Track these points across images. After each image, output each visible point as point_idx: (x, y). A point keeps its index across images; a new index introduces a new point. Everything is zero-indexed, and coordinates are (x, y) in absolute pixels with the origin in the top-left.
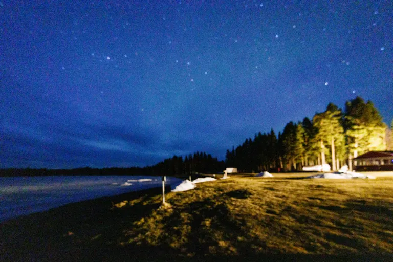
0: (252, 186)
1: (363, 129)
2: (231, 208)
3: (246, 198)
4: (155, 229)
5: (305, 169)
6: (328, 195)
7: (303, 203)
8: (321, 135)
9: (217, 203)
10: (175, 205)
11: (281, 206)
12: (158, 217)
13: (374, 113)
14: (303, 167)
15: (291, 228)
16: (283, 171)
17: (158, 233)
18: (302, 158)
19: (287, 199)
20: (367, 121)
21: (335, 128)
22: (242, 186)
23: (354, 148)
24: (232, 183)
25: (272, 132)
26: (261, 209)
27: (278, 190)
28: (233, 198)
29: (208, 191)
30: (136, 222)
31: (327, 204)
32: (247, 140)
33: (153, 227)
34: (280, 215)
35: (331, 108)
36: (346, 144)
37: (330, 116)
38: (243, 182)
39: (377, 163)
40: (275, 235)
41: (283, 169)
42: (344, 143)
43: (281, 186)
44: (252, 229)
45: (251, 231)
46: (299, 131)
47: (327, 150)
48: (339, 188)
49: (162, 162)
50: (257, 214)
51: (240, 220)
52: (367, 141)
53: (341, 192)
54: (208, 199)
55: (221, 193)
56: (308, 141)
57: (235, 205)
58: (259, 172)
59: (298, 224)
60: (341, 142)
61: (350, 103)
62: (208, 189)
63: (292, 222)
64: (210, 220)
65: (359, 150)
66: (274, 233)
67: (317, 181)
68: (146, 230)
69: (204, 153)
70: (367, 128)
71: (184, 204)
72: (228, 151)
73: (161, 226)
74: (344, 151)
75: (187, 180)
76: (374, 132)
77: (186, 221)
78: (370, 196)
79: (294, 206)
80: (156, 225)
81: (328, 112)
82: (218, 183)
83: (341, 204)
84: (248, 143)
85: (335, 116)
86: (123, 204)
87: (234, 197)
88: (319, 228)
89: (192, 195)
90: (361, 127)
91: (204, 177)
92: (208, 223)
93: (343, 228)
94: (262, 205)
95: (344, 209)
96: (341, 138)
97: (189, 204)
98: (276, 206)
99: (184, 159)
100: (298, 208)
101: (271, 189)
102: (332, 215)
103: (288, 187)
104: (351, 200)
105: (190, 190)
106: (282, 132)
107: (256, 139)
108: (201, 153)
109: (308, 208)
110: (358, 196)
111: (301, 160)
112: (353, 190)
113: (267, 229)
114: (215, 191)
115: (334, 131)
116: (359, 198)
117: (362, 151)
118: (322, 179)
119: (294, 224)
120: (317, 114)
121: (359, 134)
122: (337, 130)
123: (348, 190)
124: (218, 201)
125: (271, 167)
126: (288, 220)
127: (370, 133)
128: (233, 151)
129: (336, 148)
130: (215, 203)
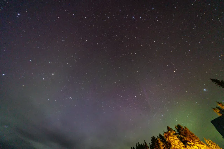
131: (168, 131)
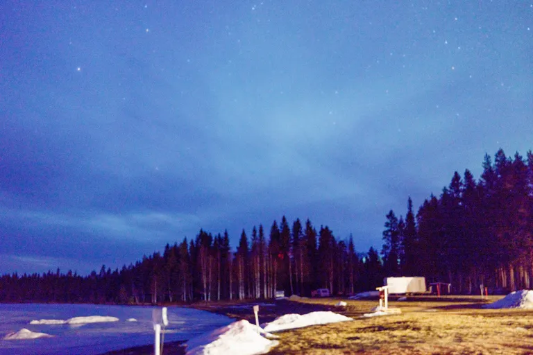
22: (447, 341)
24: (408, 332)
32: (457, 177)
38: (449, 327)
49: (156, 255)
58: (506, 291)
75: (245, 323)
82: (358, 330)
84: (461, 188)
91: (304, 309)
107: (488, 174)
108: (297, 226)
128: (410, 215)
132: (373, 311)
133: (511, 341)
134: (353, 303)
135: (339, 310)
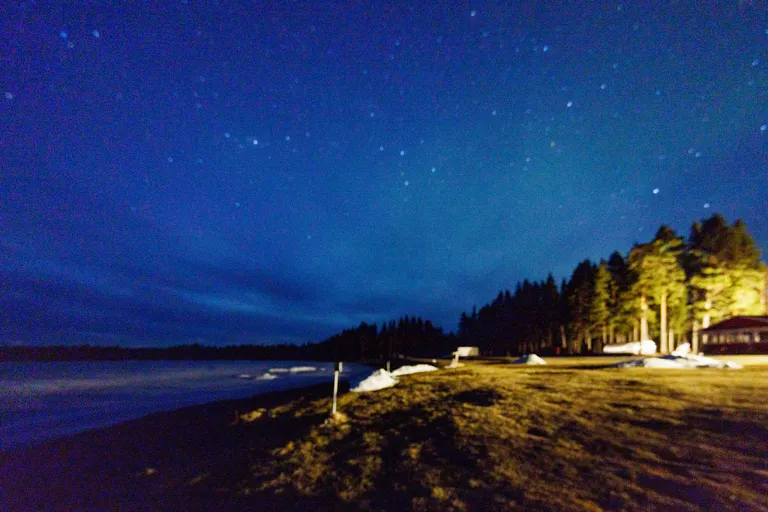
0: (504, 381)
1: (722, 274)
2: (461, 423)
3: (491, 404)
4: (313, 463)
5: (608, 349)
6: (649, 400)
7: (599, 415)
8: (642, 286)
9: (436, 414)
10: (355, 417)
11: (556, 419)
12: (321, 441)
13: (744, 244)
14: (603, 345)
15: (573, 462)
16: (565, 354)
17: (317, 471)
18: (604, 328)
19: (570, 407)
20: (730, 260)
21: (670, 271)
22: (487, 381)
23: (703, 310)
24: (467, 376)
25: (550, 279)
26: (518, 426)
27: (554, 391)
28: (466, 405)
29: (421, 390)
30: (277, 450)
31: (645, 417)
32: (501, 295)
33: (308, 458)
34: (554, 438)
35: (663, 234)
36: (689, 303)
37: (662, 249)
38: (489, 374)
39: (746, 339)
40: (543, 477)
41: (567, 349)
42: (685, 302)
43: (559, 382)
44: (499, 465)
45: (496, 468)
46: (599, 278)
47: (653, 314)
48: (671, 387)
49: (338, 335)
50: (511, 437)
51: (477, 447)
52: (729, 298)
53: (674, 395)
54: (419, 405)
55: (445, 394)
56: (617, 296)
57: (469, 419)
58: (520, 355)
59: (588, 455)
60: (679, 299)
61: (699, 226)
62: (419, 386)
63: (576, 451)
64: (419, 446)
65: (714, 313)
66: (541, 472)
67: (630, 372)
68: (296, 466)
69: (419, 319)
70: (731, 272)
71: (372, 415)
72: (464, 314)
73: (324, 457)
74: (684, 316)
75: (382, 371)
76: (743, 281)
77: (372, 449)
78: (730, 403)
79: (582, 420)
80: (316, 456)
81: (658, 242)
82: (441, 375)
83: (672, 417)
84: (503, 300)
85: (672, 249)
86: (256, 415)
87: (469, 402)
88: (628, 464)
89: (389, 399)
90: (719, 270)
91: (414, 364)
92: (414, 452)
93: (676, 464)
94: (522, 417)
95: (677, 427)
96: (681, 291)
97: (382, 416)
98: (549, 420)
99: (379, 329)
100: (590, 425)
101: (541, 388)
102: (654, 438)
103: (574, 384)
104: (693, 410)
105: (386, 389)
106: (568, 279)
107: (519, 291)
108: (414, 319)
109: (609, 424)
110: (707, 401)
111: (601, 332)
112: (698, 390)
113: (528, 466)
114: (433, 391)
115: (667, 277)
116: (710, 405)
117: (719, 315)
118: (639, 368)
119: (578, 455)
120: (637, 246)
121: (715, 283)
122: (673, 275)
123: (688, 389)
124: (437, 409)
125: (543, 345)
126: (569, 449)
127: (735, 282)
128: (474, 314)
129: (668, 309)
130: (431, 414)
131: (654, 241)
132: (449, 364)
133: (523, 381)
134: (440, 361)
135: (431, 364)
